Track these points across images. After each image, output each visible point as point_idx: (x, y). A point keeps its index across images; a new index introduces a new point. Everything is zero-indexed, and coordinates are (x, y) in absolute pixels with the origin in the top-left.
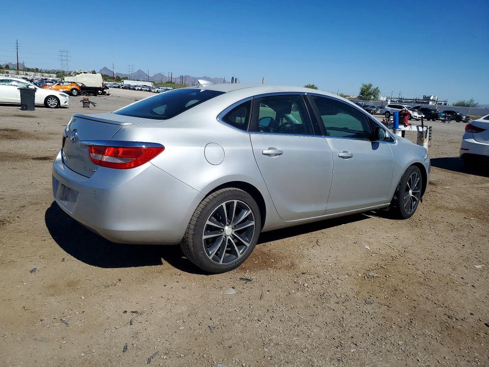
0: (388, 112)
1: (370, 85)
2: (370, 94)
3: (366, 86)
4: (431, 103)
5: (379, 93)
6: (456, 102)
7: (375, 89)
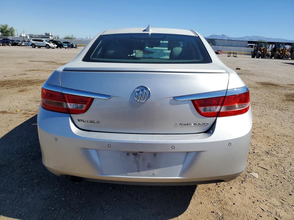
0: (33, 44)
1: (6, 26)
2: (8, 32)
3: (3, 26)
4: (50, 37)
5: (14, 31)
6: (64, 37)
7: (11, 29)
